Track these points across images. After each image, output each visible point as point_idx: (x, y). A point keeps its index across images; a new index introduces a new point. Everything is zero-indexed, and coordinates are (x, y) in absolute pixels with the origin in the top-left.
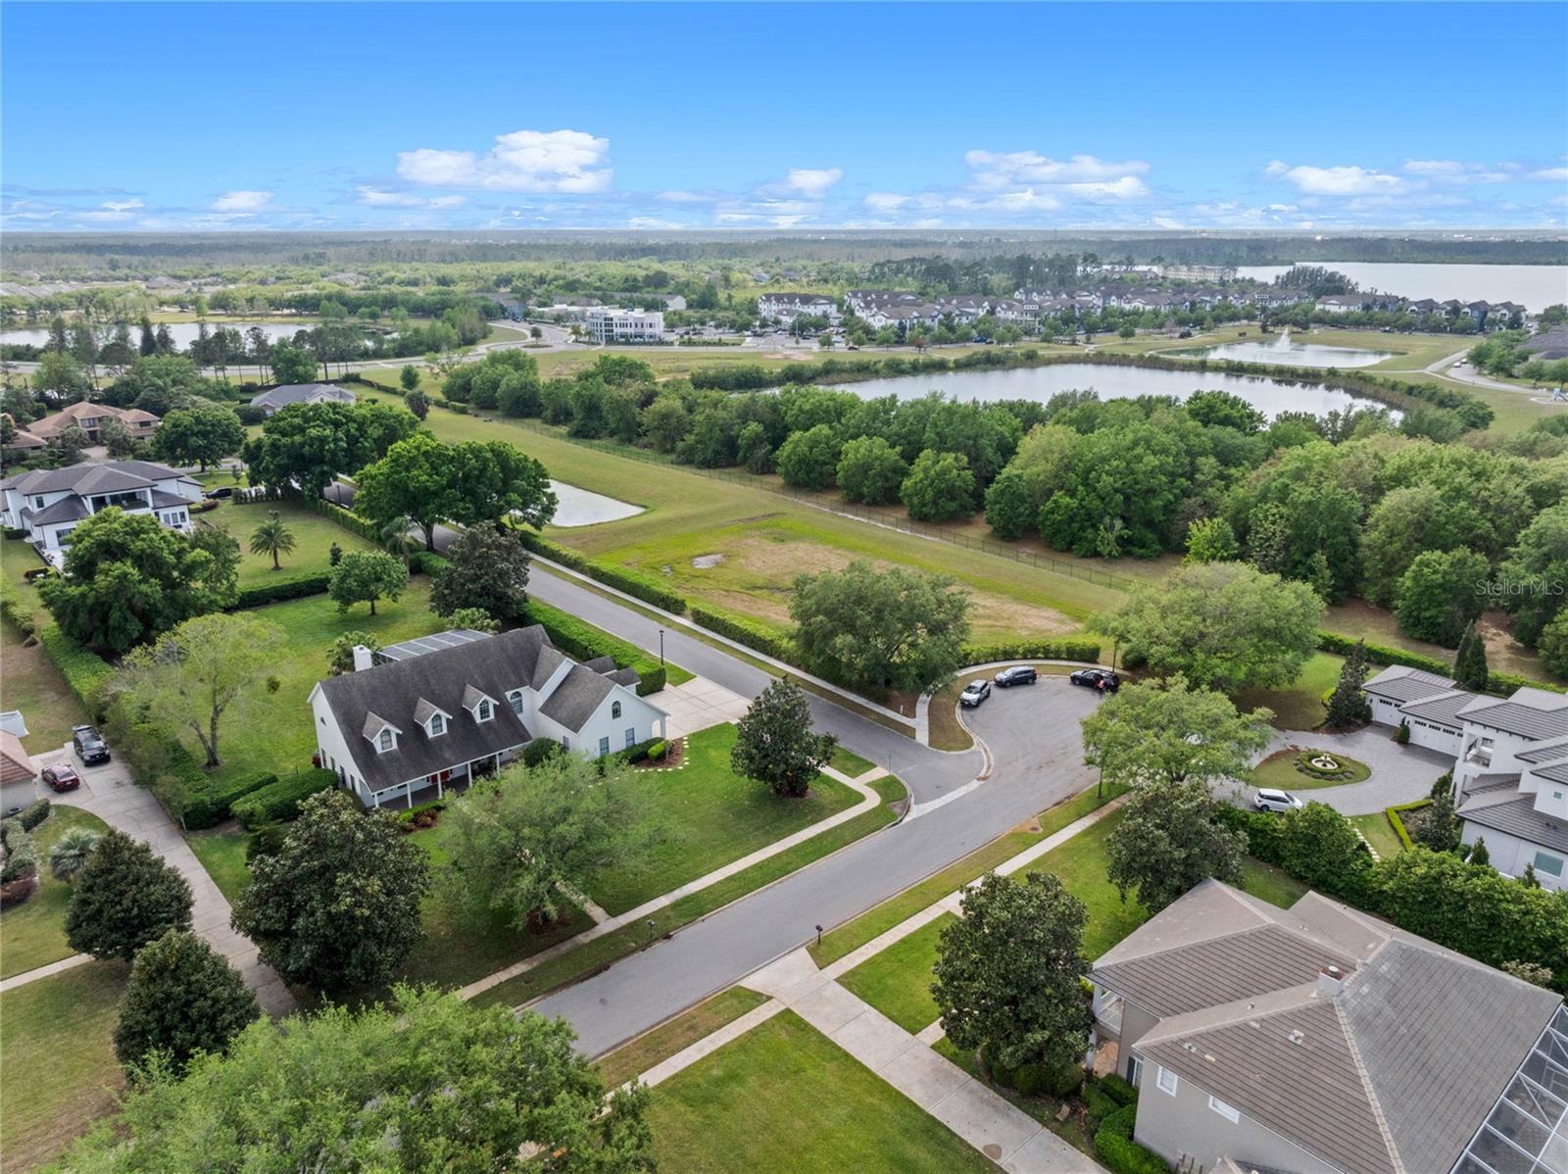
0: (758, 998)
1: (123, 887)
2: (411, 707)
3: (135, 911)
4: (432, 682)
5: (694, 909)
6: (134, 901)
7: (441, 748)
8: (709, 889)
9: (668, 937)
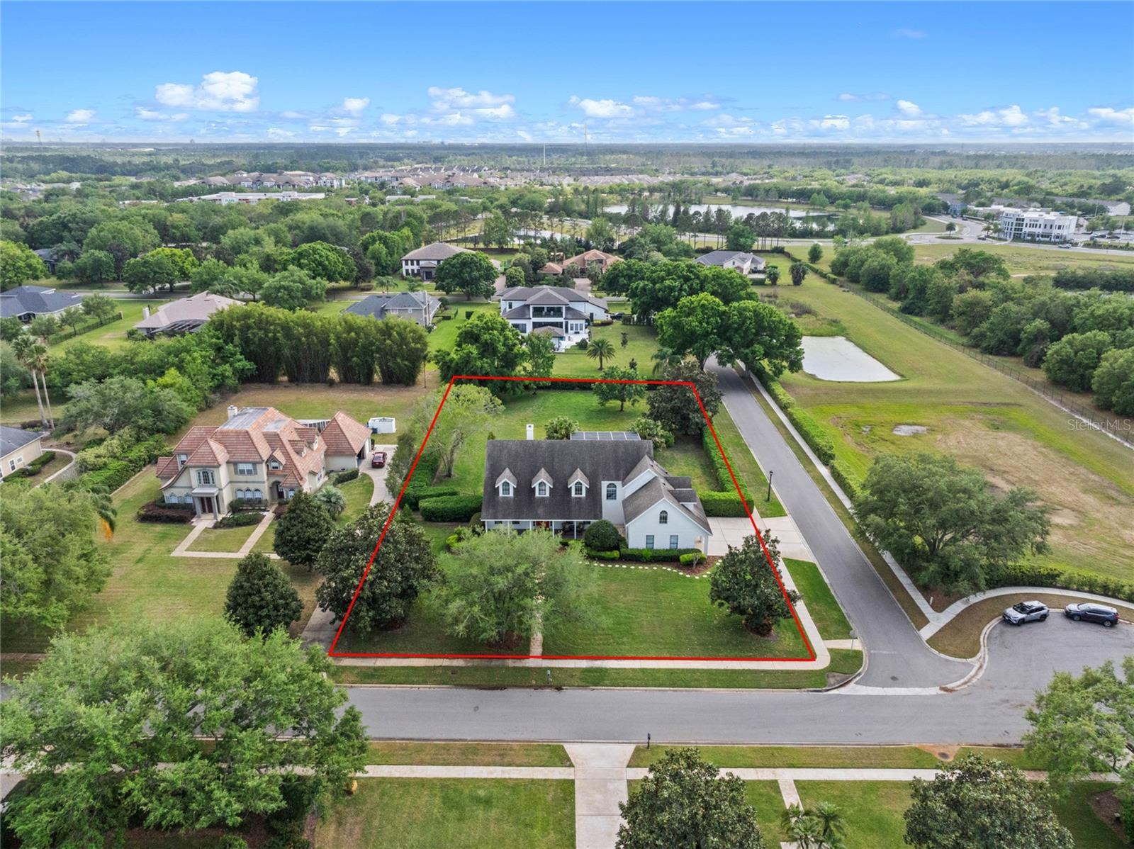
0: (565, 761)
1: (296, 523)
2: (534, 473)
3: (295, 538)
4: (556, 460)
5: (595, 679)
6: (298, 533)
7: (538, 506)
8: (618, 671)
9: (559, 689)
